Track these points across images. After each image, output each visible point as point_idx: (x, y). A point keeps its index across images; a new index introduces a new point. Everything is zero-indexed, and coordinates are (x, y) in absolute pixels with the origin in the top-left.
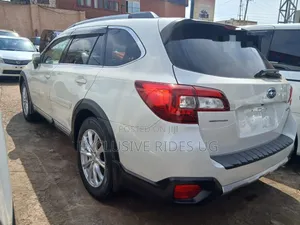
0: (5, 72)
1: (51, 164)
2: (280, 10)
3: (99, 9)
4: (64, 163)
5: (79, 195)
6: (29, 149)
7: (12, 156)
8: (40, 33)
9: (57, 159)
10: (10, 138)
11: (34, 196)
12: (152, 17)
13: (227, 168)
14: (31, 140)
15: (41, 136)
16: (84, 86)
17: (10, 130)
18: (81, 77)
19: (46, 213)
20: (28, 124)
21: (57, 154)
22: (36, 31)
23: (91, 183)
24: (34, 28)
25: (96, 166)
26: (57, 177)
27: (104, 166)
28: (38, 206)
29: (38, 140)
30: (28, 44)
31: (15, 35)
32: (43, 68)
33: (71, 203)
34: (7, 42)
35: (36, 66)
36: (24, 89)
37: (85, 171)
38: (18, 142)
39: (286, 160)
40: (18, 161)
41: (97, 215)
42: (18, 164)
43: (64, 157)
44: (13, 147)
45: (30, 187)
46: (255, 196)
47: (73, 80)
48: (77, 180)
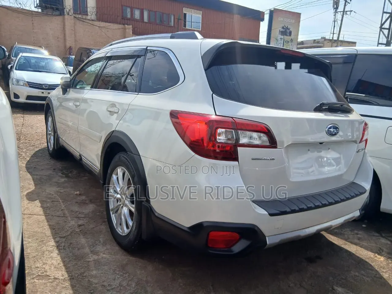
0: (29, 97)
1: (76, 208)
2: (381, 28)
3: (149, 22)
4: (91, 207)
5: (104, 244)
6: (51, 190)
7: (31, 197)
8: (75, 50)
9: (83, 203)
10: (29, 176)
11: (52, 243)
12: (196, 38)
13: (271, 215)
14: (54, 180)
15: (67, 176)
16: (115, 115)
17: (31, 167)
18: (113, 105)
19: (64, 262)
20: (53, 162)
21: (84, 197)
22: (70, 48)
23: (119, 231)
24: (68, 45)
25: (125, 210)
26: (81, 222)
27: (133, 210)
28: (55, 254)
29: (63, 180)
30: (59, 64)
31: (45, 53)
32: (72, 94)
33: (94, 252)
34: (33, 61)
35: (65, 91)
36: (50, 119)
37: (113, 217)
38: (38, 182)
39: (357, 214)
40: (37, 203)
41: (123, 267)
42: (36, 207)
43: (91, 201)
44: (32, 187)
45: (48, 232)
46: (319, 258)
47: (105, 108)
48: (104, 228)
